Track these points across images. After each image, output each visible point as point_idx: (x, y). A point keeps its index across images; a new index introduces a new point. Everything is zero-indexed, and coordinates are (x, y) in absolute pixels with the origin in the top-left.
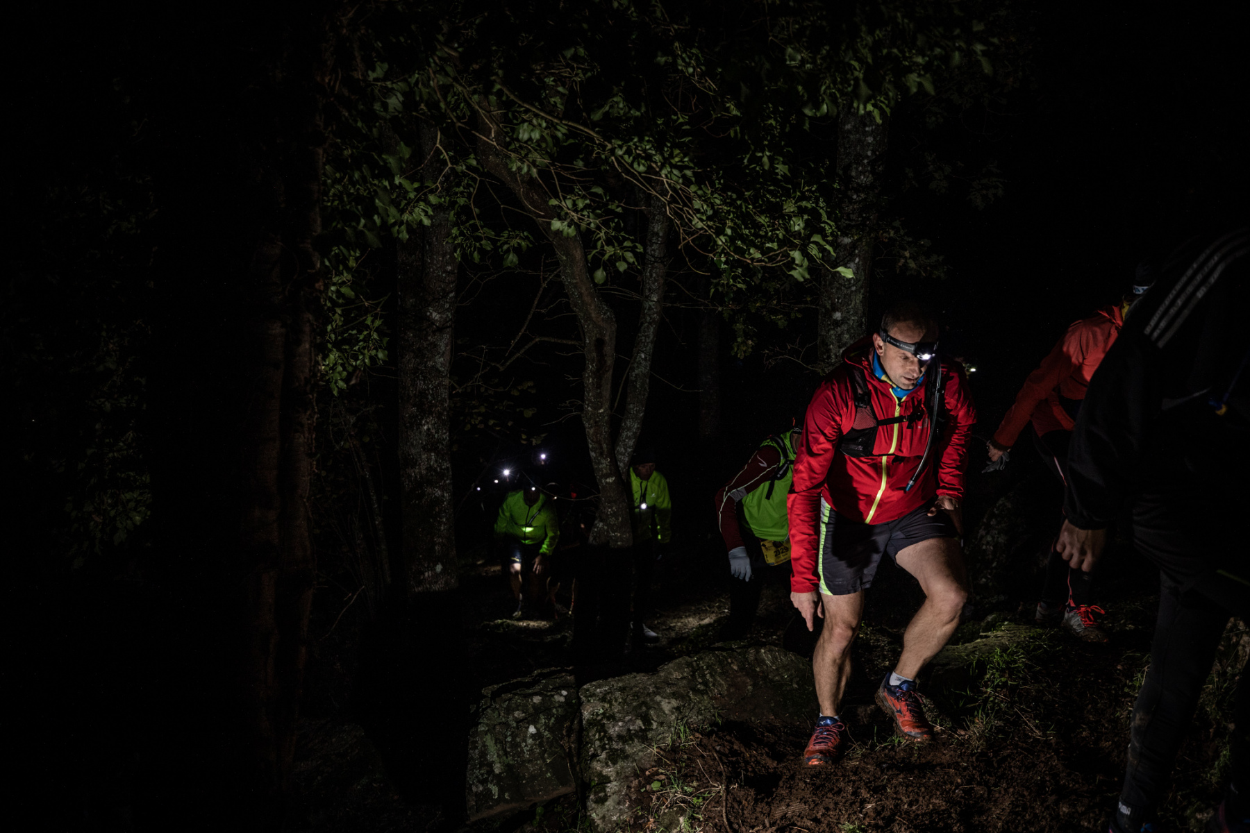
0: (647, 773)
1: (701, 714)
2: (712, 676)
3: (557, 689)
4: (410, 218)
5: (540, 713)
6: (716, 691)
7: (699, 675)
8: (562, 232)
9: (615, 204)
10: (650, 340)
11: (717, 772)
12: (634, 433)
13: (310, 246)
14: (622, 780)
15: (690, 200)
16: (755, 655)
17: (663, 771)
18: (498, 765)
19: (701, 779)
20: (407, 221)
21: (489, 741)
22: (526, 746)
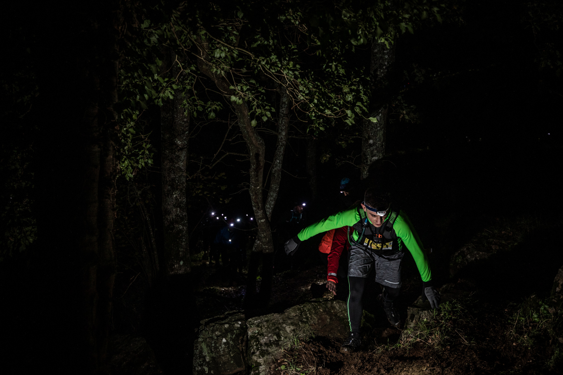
0: (279, 361)
1: (305, 333)
2: (310, 314)
3: (236, 321)
4: (164, 95)
5: (228, 332)
6: (312, 322)
7: (304, 314)
8: (236, 102)
9: (262, 88)
10: (282, 154)
11: (312, 361)
12: (274, 198)
13: (112, 108)
14: (267, 365)
15: (298, 86)
16: (331, 305)
17: (287, 360)
18: (208, 357)
19: (304, 364)
20: (162, 97)
21: (204, 346)
22: (221, 348)
